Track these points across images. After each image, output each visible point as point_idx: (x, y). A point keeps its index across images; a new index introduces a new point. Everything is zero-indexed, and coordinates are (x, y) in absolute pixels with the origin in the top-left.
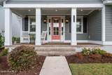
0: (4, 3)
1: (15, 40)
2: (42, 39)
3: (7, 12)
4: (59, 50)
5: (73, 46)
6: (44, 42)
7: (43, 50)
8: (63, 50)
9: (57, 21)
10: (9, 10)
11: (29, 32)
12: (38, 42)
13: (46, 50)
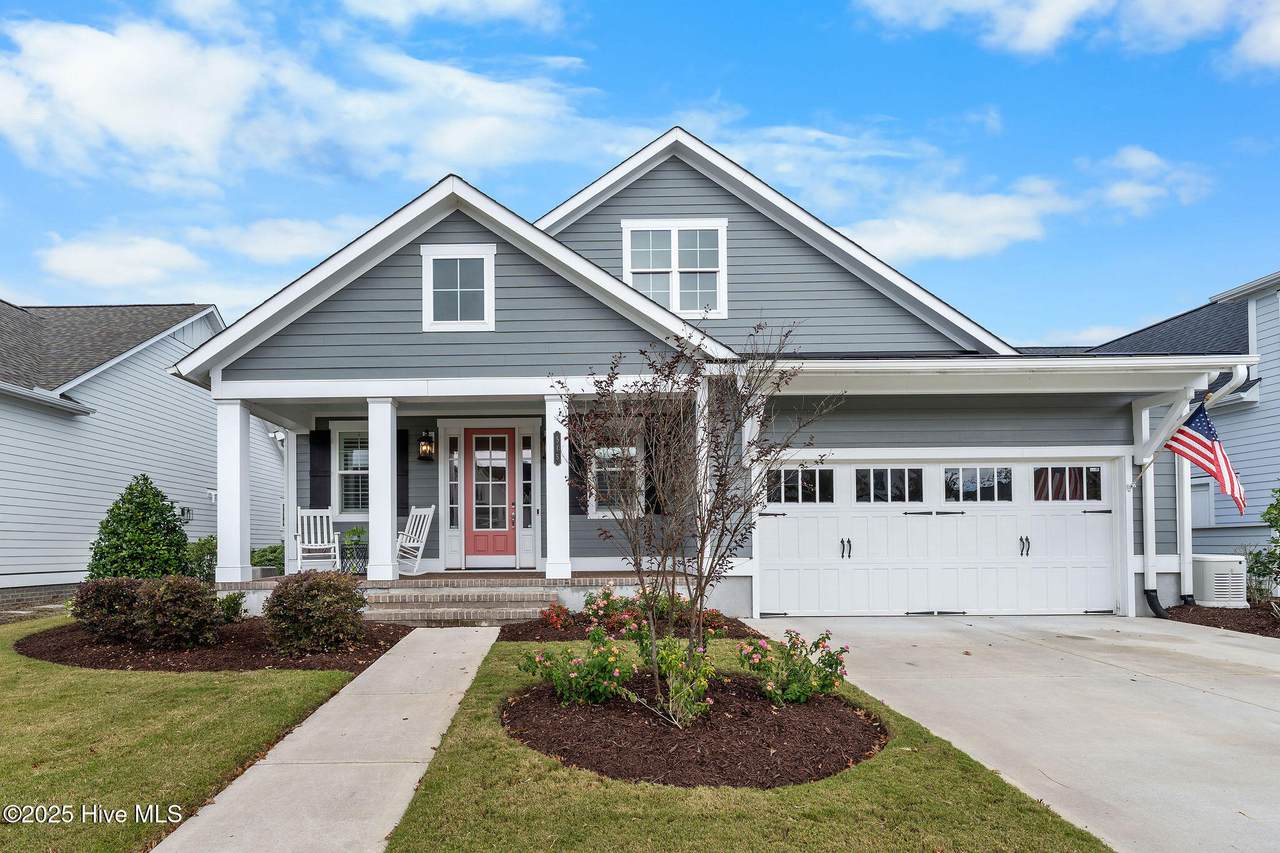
0: (216, 376)
1: (268, 560)
2: (405, 554)
3: (229, 422)
4: (480, 601)
5: (555, 583)
6: (419, 566)
7: (403, 603)
8: (501, 602)
9: (499, 445)
10: (236, 409)
11: (334, 512)
12: (381, 565)
13: (419, 602)
